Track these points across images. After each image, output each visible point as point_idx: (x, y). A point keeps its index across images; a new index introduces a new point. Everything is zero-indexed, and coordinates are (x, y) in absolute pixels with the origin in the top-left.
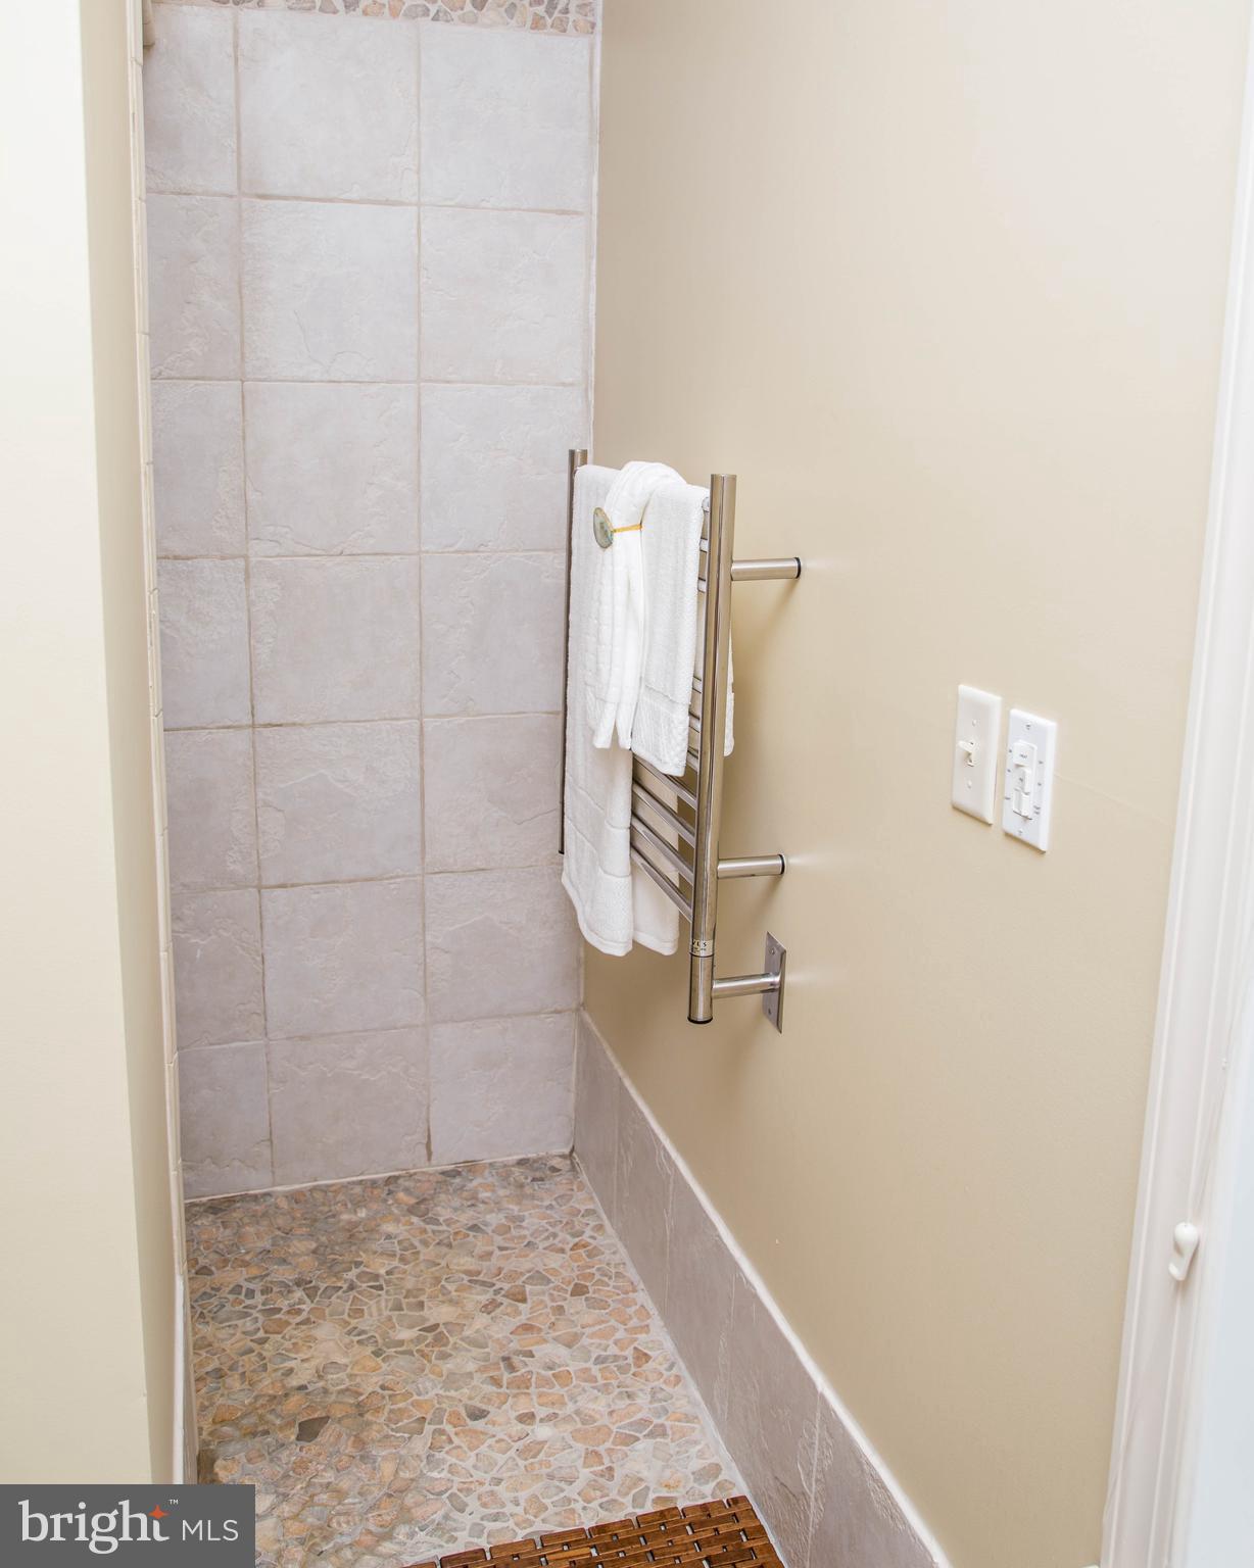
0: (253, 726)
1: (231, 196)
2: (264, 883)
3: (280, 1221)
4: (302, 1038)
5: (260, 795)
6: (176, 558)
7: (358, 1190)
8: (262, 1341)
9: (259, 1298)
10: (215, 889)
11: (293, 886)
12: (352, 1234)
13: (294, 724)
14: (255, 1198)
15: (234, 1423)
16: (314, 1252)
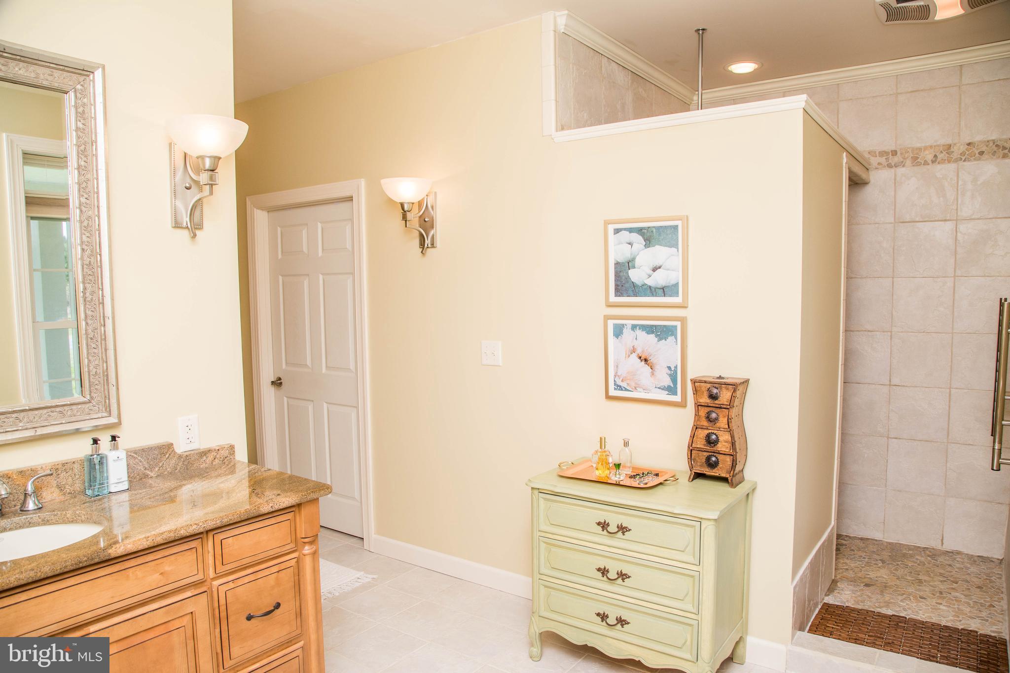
0: (890, 385)
1: (892, 223)
2: (890, 436)
3: (882, 547)
4: (898, 491)
5: (891, 407)
6: (869, 331)
7: (913, 547)
8: (862, 567)
9: (866, 560)
10: (873, 436)
11: (900, 439)
12: (904, 555)
13: (904, 386)
14: (876, 540)
15: (847, 578)
16: (890, 556)
